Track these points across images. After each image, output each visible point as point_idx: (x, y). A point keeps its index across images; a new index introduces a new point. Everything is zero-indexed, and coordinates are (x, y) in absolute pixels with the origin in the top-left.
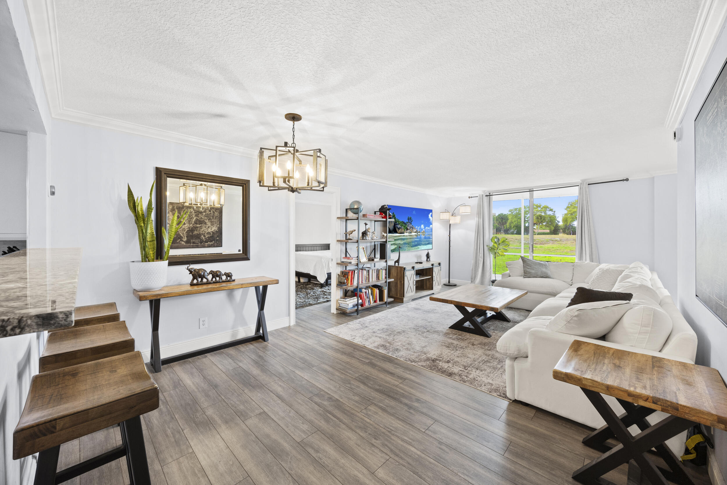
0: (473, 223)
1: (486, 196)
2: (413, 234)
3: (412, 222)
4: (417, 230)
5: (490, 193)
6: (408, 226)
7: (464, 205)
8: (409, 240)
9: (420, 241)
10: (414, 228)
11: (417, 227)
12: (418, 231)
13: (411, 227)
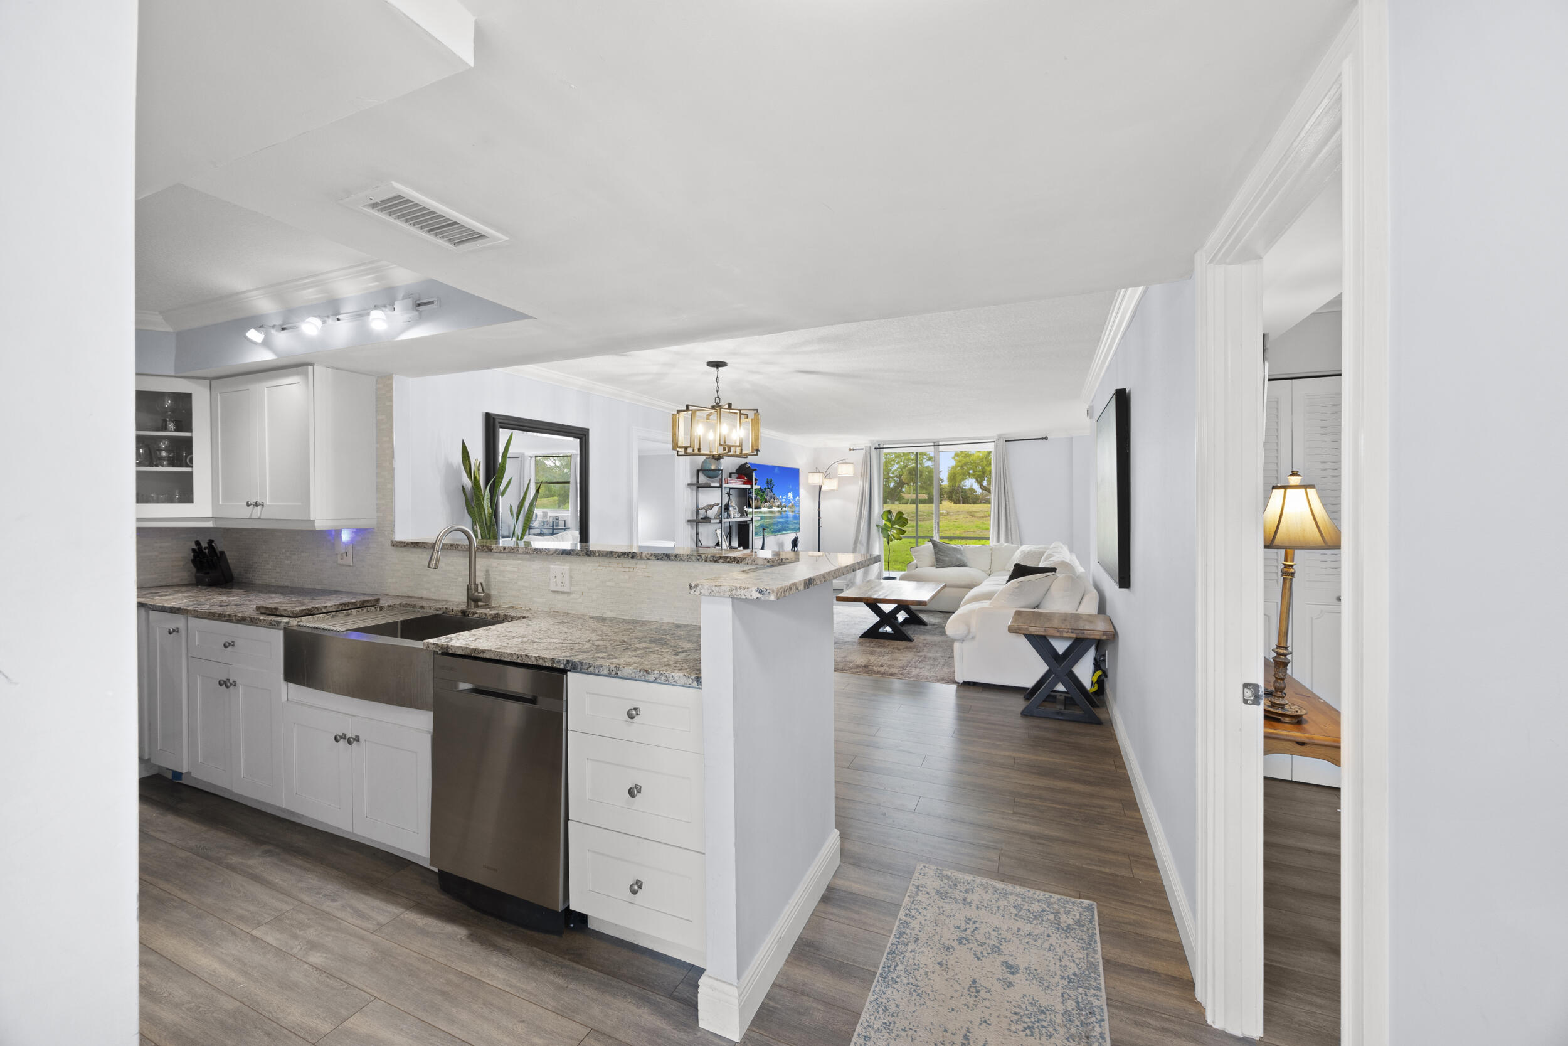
0: (856, 489)
1: (875, 448)
2: (775, 509)
3: (773, 489)
4: (781, 503)
5: (879, 445)
6: (767, 496)
7: (844, 461)
8: (768, 520)
9: (786, 522)
10: (775, 498)
11: (781, 497)
12: (783, 504)
13: (771, 498)
